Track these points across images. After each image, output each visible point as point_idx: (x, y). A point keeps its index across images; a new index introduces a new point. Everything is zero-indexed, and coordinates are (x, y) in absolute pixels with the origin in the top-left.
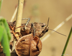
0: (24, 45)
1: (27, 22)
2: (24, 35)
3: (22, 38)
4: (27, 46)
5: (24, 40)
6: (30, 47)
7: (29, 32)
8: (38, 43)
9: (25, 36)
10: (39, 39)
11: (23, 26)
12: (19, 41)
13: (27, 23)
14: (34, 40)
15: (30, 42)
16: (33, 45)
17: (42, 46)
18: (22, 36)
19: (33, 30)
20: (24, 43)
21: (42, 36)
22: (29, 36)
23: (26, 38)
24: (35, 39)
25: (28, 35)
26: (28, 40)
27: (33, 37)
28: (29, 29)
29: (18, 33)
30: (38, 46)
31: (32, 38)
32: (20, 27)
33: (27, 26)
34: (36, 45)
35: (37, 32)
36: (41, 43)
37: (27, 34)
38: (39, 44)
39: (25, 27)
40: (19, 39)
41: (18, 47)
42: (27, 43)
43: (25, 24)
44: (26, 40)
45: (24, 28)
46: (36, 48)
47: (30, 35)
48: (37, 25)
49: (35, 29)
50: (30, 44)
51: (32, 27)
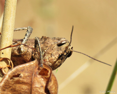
0: (18, 86)
1: (26, 35)
2: (18, 64)
3: (14, 70)
4: (25, 87)
5: (18, 76)
6: (31, 90)
7: (29, 57)
8: (48, 81)
9: (21, 66)
10: (51, 73)
11: (16, 44)
12: (7, 77)
13: (26, 37)
14: (40, 74)
15: (32, 79)
16: (37, 85)
17: (57, 88)
18: (14, 66)
20: (18, 82)
21: (59, 66)
22: (30, 66)
23: (23, 70)
24: (43, 73)
25: (27, 64)
26: (27, 74)
27: (39, 69)
28: (30, 50)
29: (5, 60)
30: (49, 87)
31: (36, 70)
32: (10, 47)
33: (25, 45)
34: (44, 85)
35: (47, 57)
36: (56, 80)
37: (25, 62)
38: (51, 84)
39: (22, 46)
40: (8, 73)
41: (4, 90)
42: (25, 80)
43: (22, 40)
44: (22, 75)
45: (19, 50)
46: (44, 92)
47: (32, 63)
48: (47, 41)
49: (43, 50)
50: (31, 84)
51: (35, 46)
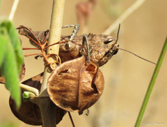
0: (66, 82)
1: (73, 32)
2: (65, 61)
3: (62, 65)
4: (72, 82)
5: (66, 71)
6: (78, 85)
7: (77, 53)
8: (95, 76)
9: (69, 62)
10: (98, 69)
11: (64, 41)
12: (55, 72)
13: (74, 34)
14: (87, 70)
15: (79, 75)
16: (85, 81)
17: (103, 83)
18: (62, 62)
19: (87, 51)
20: (66, 78)
21: (106, 63)
22: (78, 62)
23: (70, 66)
24: (90, 69)
25: (75, 60)
26: (74, 70)
27: (86, 65)
28: (78, 47)
29: (53, 56)
30: (95, 83)
31: (84, 66)
32: (58, 43)
33: (73, 42)
34: (91, 80)
35: (94, 54)
36: (102, 76)
37: (72, 58)
38: (98, 80)
39: (69, 43)
40: (56, 69)
41: (53, 85)
42: (73, 76)
43: (69, 37)
44: (70, 71)
45: (67, 46)
46: (91, 88)
47: (79, 59)
48: (94, 38)
49: (90, 48)
50: (78, 80)
51: (83, 43)
